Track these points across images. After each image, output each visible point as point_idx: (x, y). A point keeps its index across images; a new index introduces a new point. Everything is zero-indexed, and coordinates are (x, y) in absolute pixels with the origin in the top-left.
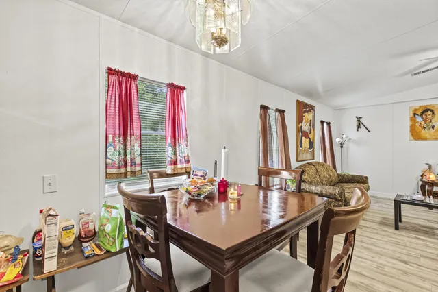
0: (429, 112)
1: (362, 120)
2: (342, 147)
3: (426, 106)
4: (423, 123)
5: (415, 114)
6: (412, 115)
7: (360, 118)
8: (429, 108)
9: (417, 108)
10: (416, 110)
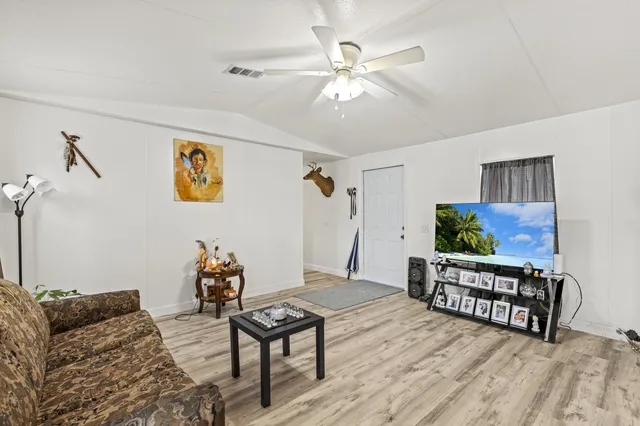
0: (200, 156)
1: (78, 144)
2: (19, 214)
3: (196, 144)
4: (193, 171)
5: (182, 154)
6: (178, 155)
7: (75, 138)
8: (200, 147)
9: (186, 144)
10: (183, 146)
